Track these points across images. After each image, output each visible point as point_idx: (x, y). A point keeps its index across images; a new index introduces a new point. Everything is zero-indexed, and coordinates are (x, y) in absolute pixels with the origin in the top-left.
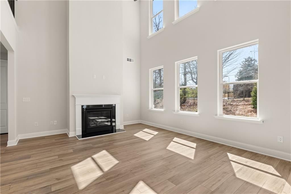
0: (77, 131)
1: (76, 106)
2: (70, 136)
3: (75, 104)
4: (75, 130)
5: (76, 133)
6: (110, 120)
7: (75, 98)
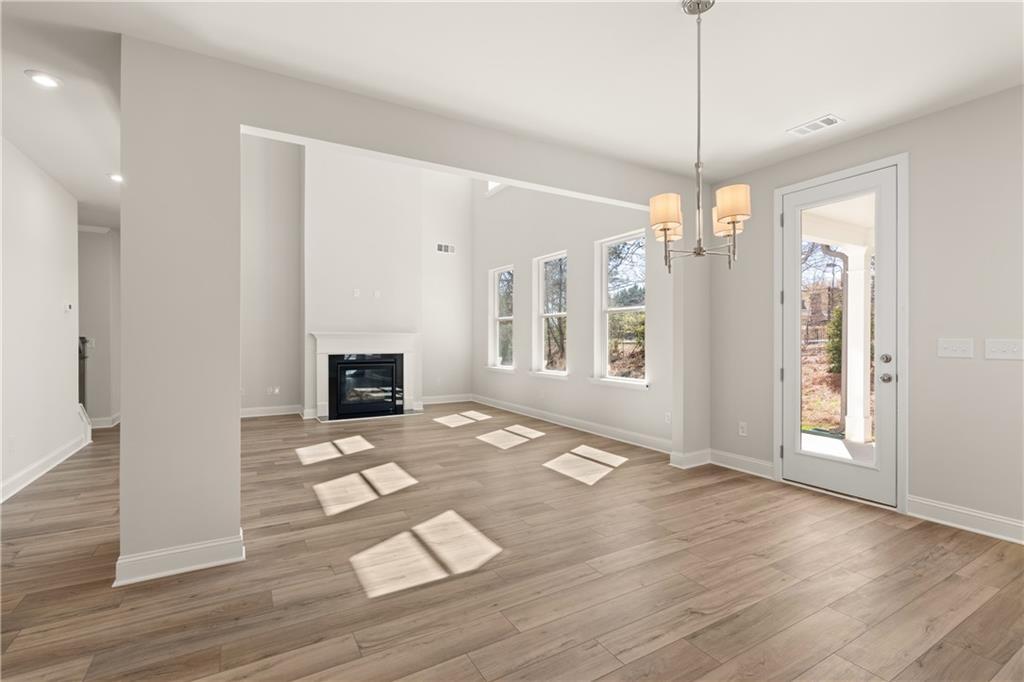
0: (319, 408)
1: (318, 356)
2: (305, 418)
3: (316, 350)
4: (315, 406)
5: (316, 413)
6: (390, 389)
7: (316, 340)
